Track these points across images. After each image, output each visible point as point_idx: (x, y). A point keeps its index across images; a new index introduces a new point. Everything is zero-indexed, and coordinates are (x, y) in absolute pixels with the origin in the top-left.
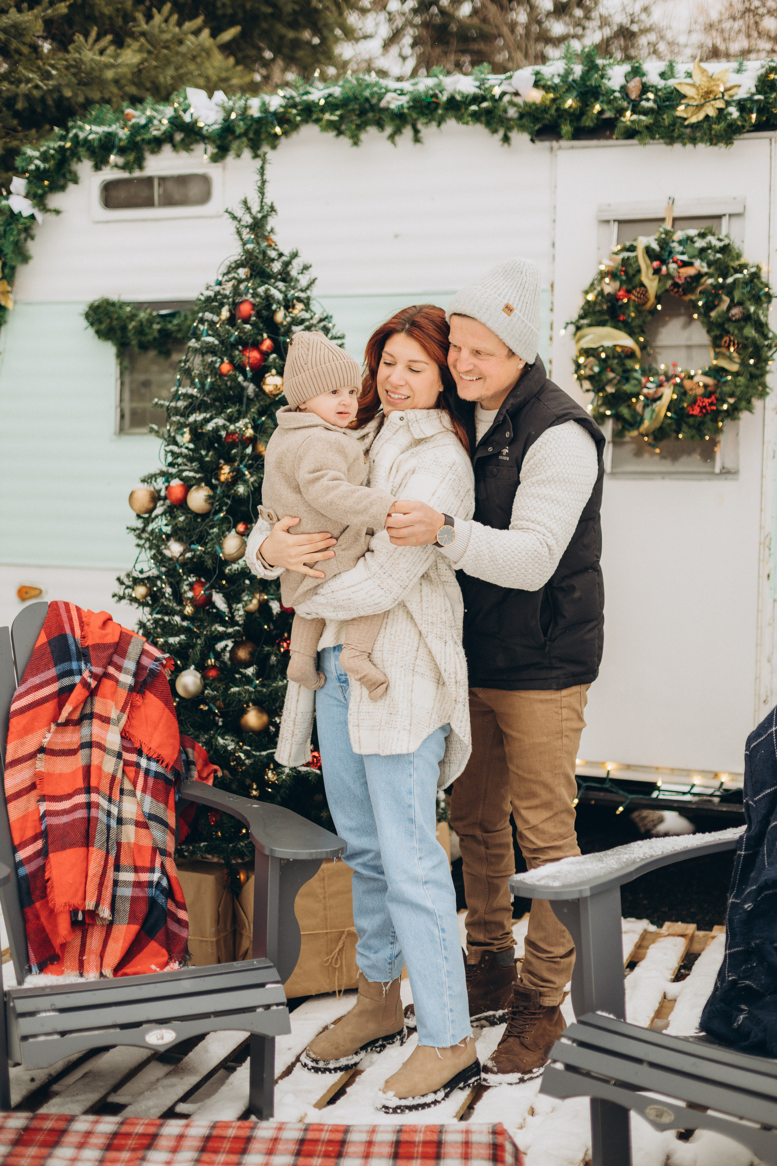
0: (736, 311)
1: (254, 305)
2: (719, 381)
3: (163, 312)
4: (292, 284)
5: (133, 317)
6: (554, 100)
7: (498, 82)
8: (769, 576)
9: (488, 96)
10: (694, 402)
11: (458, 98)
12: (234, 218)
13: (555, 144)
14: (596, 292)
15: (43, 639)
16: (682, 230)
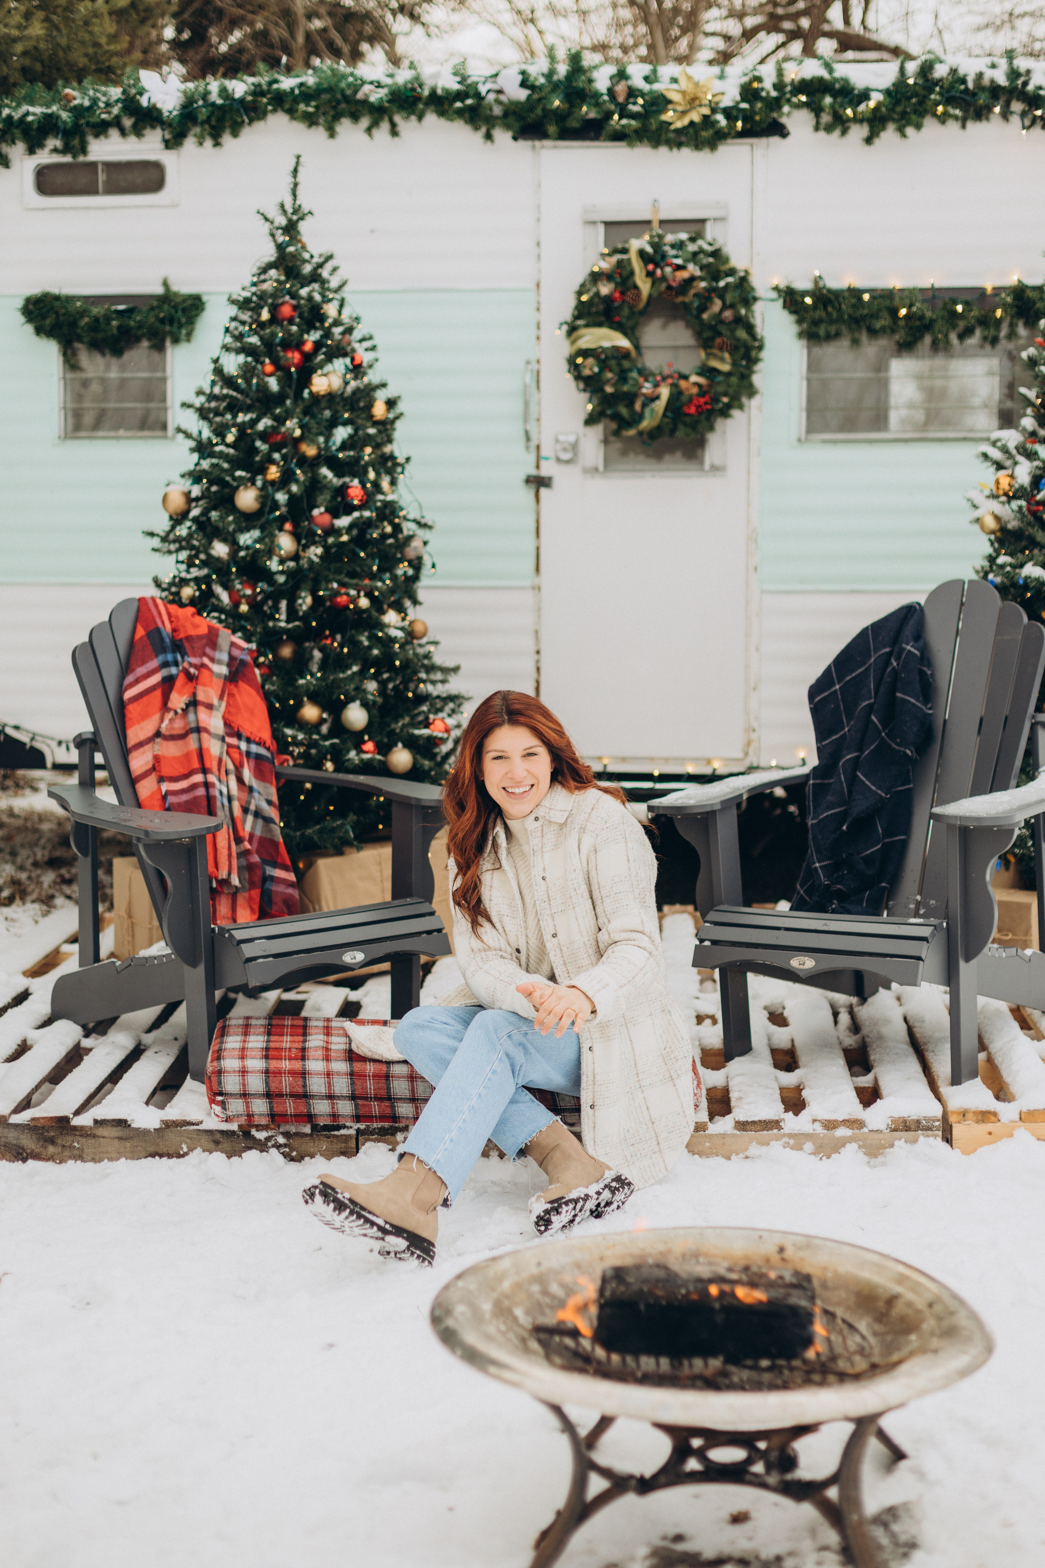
0: (728, 314)
1: (295, 308)
2: (712, 381)
3: (121, 307)
4: (326, 286)
5: (83, 313)
6: (540, 100)
7: (483, 79)
8: (756, 569)
9: (472, 92)
10: (691, 399)
11: (439, 92)
12: (266, 219)
13: (537, 143)
14: (591, 293)
15: (140, 632)
16: (672, 232)
